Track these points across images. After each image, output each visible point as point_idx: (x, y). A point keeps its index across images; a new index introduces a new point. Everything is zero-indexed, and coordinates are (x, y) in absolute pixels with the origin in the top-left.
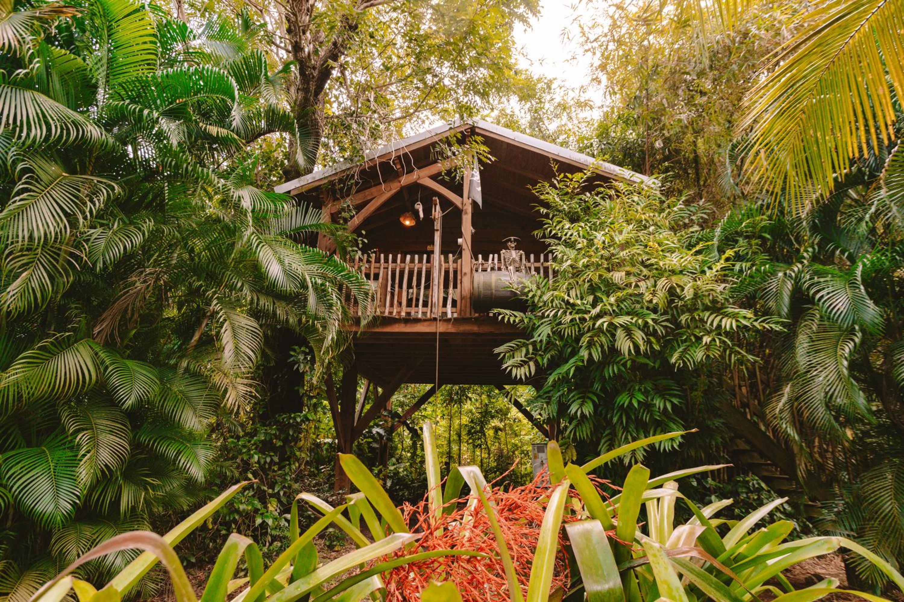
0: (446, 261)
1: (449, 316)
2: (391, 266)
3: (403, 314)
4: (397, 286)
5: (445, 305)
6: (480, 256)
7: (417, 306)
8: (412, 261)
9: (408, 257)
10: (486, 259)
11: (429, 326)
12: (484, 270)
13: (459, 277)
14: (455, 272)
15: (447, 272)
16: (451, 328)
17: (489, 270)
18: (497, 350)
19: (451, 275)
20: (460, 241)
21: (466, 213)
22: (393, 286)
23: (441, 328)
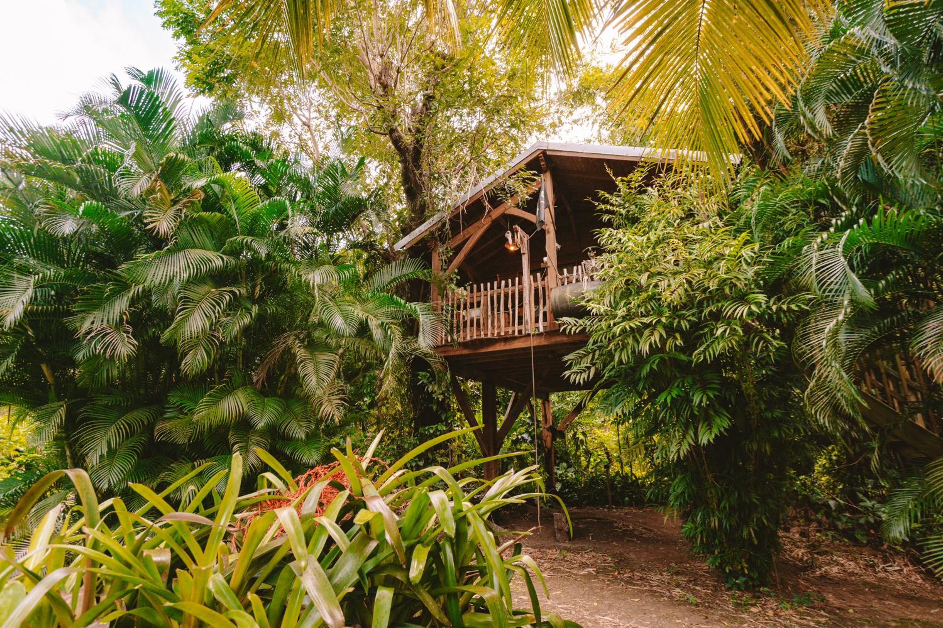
0: (535, 280)
1: (542, 330)
2: (489, 292)
3: (503, 334)
4: (496, 310)
5: (537, 321)
6: (565, 270)
7: (513, 325)
8: (507, 285)
9: (503, 282)
10: (570, 272)
11: (525, 341)
12: (570, 282)
13: (547, 294)
14: (544, 289)
15: (537, 290)
16: (543, 342)
17: (574, 281)
18: (565, 358)
19: (541, 293)
20: (545, 259)
21: (549, 232)
22: (493, 309)
23: (533, 343)
